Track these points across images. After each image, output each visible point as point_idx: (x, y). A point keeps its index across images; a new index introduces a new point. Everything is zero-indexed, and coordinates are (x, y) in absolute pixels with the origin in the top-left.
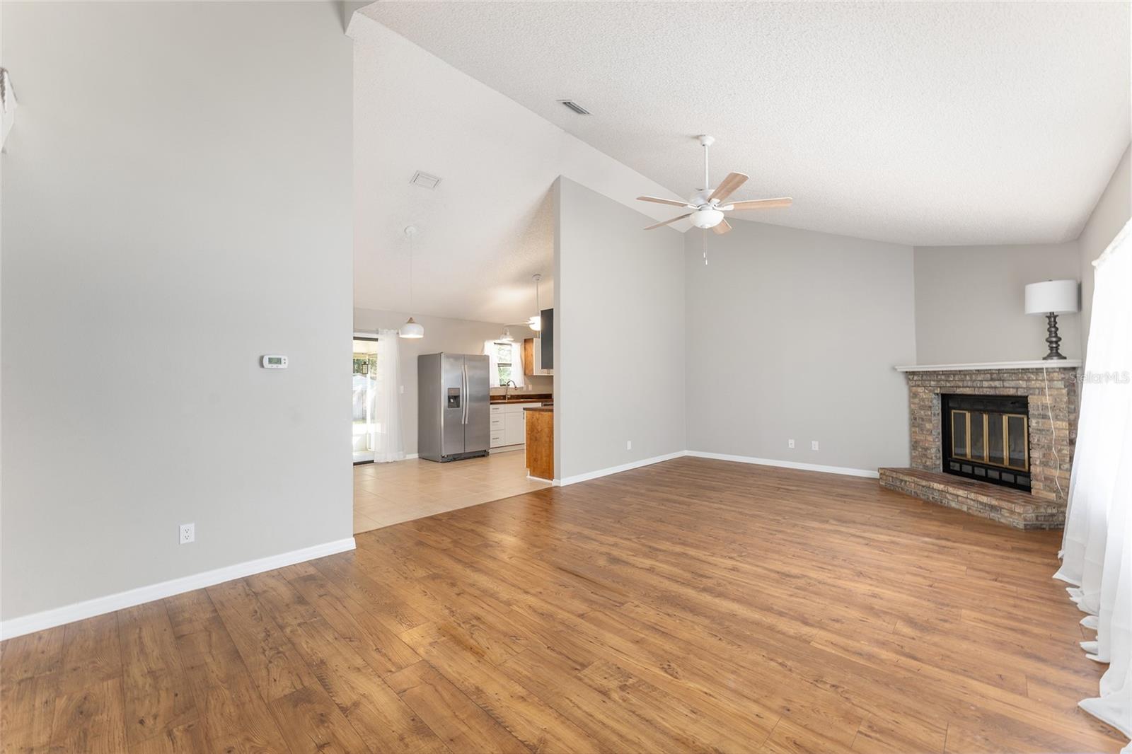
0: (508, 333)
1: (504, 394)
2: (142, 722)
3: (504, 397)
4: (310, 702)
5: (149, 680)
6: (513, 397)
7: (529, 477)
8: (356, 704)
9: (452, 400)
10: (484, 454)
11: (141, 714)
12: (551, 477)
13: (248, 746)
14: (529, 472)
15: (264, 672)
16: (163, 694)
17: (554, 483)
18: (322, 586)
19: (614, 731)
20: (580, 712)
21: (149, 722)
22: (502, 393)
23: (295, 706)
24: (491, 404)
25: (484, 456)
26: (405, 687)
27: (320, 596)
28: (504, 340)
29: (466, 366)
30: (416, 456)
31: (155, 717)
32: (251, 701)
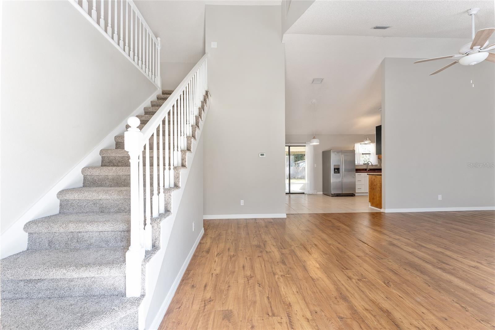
0: (368, 139)
1: (366, 168)
2: (228, 240)
3: (366, 170)
4: (260, 248)
5: (231, 233)
6: (371, 170)
7: (370, 206)
8: (270, 252)
9: (336, 170)
10: (352, 195)
11: (228, 238)
12: (381, 208)
13: (245, 250)
14: (370, 205)
15: (252, 239)
16: (233, 236)
17: (382, 210)
18: (273, 225)
19: (345, 288)
20: (336, 278)
21: (229, 240)
22: (365, 168)
23: (257, 247)
24: (356, 172)
25: (352, 196)
26: (284, 253)
27: (271, 227)
28: (366, 142)
29: (343, 155)
30: (322, 193)
31: (230, 240)
32: (248, 243)
